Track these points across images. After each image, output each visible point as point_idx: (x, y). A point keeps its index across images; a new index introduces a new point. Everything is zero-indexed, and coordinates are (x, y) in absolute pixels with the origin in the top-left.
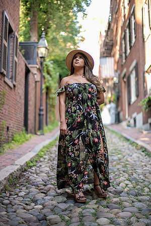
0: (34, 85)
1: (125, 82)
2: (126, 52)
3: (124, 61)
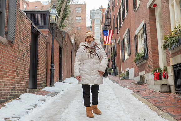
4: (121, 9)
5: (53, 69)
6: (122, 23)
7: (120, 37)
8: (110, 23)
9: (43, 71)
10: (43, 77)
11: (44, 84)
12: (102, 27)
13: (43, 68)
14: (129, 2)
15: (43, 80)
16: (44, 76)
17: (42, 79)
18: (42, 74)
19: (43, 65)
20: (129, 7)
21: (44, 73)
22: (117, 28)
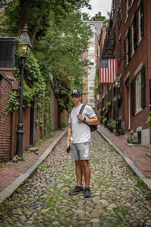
1: (128, 88)
2: (130, 53)
3: (127, 63)
4: (133, 29)
5: (21, 131)
6: (133, 52)
7: (129, 73)
8: (114, 46)
9: (6, 136)
10: (6, 146)
11: (7, 156)
12: (99, 48)
13: (6, 132)
14: (145, 22)
15: (6, 151)
16: (7, 143)
17: (4, 148)
18: (4, 141)
19: (6, 127)
20: (145, 29)
21: (7, 139)
22: (125, 59)
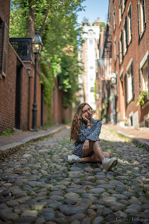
0: (27, 80)
1: (122, 82)
2: (122, 52)
3: (121, 61)
6: (126, 50)
8: (111, 47)
13: (26, 107)
14: (133, 24)
15: (26, 122)
20: (133, 30)
